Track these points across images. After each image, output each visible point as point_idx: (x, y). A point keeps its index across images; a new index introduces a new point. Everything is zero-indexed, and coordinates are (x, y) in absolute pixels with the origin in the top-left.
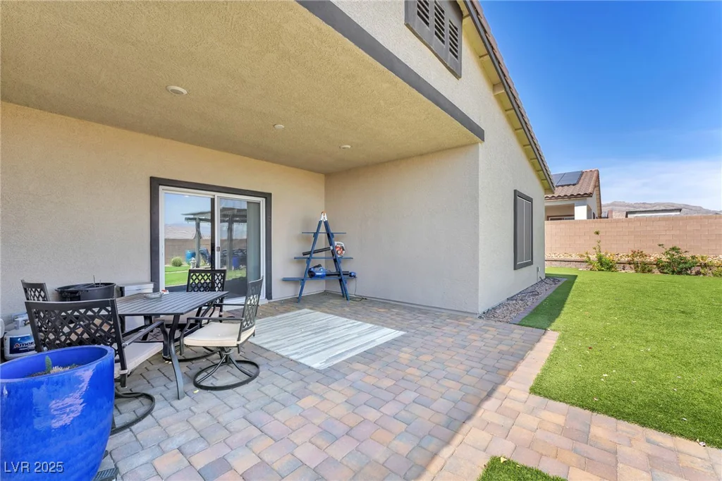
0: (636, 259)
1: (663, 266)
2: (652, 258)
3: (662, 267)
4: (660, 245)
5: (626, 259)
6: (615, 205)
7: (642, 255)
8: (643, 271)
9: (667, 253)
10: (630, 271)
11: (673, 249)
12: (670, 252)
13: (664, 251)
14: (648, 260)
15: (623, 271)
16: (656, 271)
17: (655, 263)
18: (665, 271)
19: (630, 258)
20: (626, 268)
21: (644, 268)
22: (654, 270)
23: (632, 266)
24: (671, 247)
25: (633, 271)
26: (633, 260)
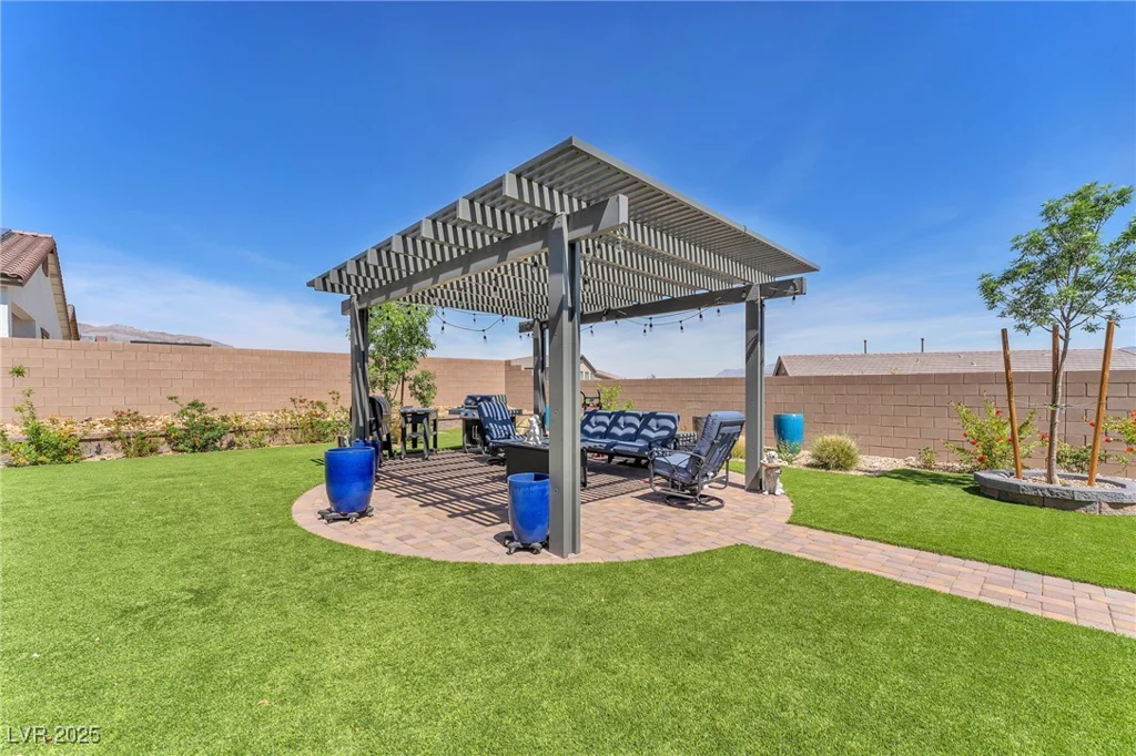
0: (124, 429)
1: (177, 438)
2: (158, 423)
3: (174, 440)
4: (171, 399)
5: (106, 430)
6: (116, 331)
7: (137, 419)
8: (140, 454)
9: (183, 413)
10: (112, 454)
11: (194, 405)
12: (189, 411)
13: (177, 409)
14: (150, 428)
15: (97, 458)
16: (165, 448)
17: (163, 433)
18: (181, 447)
19: (113, 428)
20: (104, 450)
21: (142, 447)
22: (161, 448)
23: (118, 444)
24: (191, 401)
25: (121, 454)
26: (118, 431)
